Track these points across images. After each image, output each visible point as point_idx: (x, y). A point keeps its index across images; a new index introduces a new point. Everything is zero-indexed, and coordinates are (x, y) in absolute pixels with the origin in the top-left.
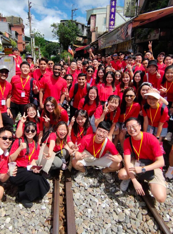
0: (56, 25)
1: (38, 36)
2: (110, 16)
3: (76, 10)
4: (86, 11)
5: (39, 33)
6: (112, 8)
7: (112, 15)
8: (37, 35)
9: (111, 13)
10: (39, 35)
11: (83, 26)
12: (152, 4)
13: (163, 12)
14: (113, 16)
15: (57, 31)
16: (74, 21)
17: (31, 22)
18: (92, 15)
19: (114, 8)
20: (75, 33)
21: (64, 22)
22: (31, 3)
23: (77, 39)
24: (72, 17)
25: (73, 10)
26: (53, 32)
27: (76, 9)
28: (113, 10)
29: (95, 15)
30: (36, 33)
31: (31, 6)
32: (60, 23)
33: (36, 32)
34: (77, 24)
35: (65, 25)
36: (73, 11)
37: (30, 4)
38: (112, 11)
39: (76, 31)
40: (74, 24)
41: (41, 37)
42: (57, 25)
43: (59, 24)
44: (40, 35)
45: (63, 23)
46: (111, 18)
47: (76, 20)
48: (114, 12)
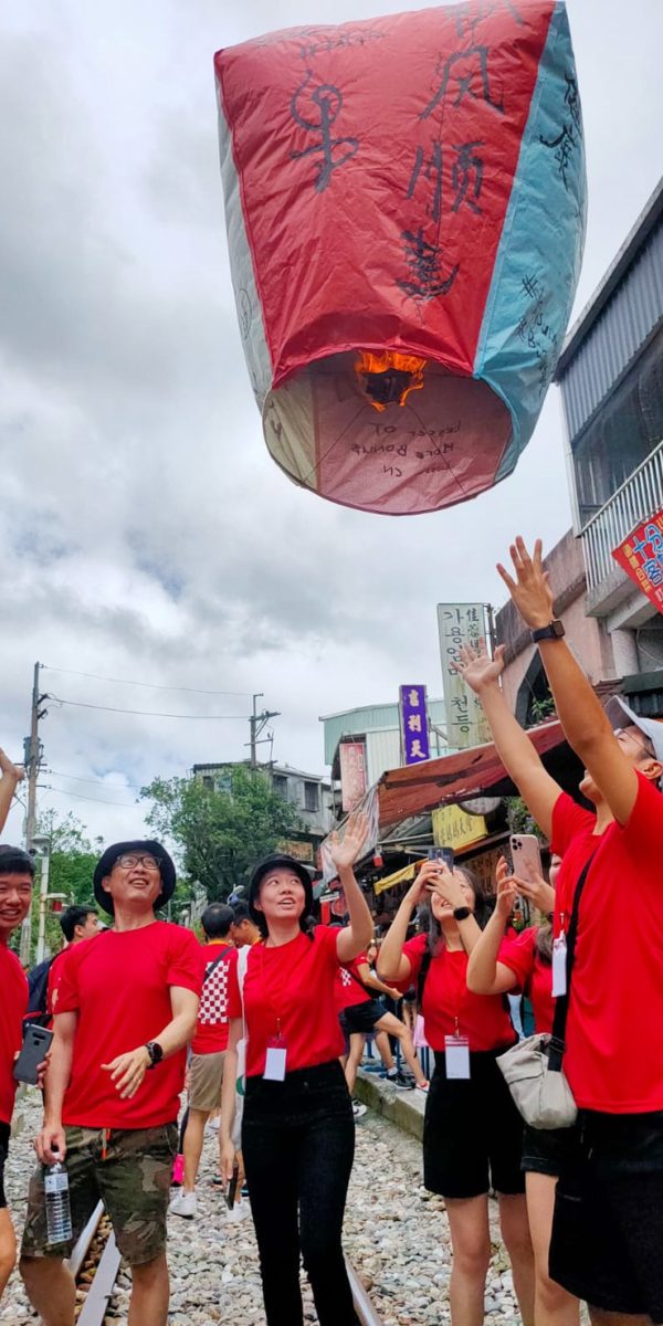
0: (169, 788)
1: (65, 846)
2: (409, 747)
3: (268, 715)
4: (320, 719)
5: (74, 833)
6: (412, 717)
7: (416, 744)
8: (61, 841)
9: (410, 736)
10: (73, 840)
11: (312, 786)
12: (542, 705)
13: (480, 757)
14: (419, 747)
15: (171, 818)
16: (263, 766)
17: (38, 782)
18: (346, 740)
19: (419, 717)
20: (271, 821)
21: (210, 773)
22: (45, 697)
23: (278, 850)
24: (253, 747)
25: (258, 719)
26: (149, 820)
27: (271, 711)
28: (415, 722)
29: (361, 739)
30: (60, 833)
31: (45, 711)
32: (189, 776)
33: (55, 828)
34: (280, 778)
35: (217, 788)
36: (258, 723)
37: (40, 702)
38: (412, 728)
39: (271, 811)
40: (267, 778)
41: (83, 851)
42: (173, 787)
43: (183, 781)
44: (79, 838)
45: (205, 778)
46: (413, 755)
47: (272, 763)
48: (419, 729)
